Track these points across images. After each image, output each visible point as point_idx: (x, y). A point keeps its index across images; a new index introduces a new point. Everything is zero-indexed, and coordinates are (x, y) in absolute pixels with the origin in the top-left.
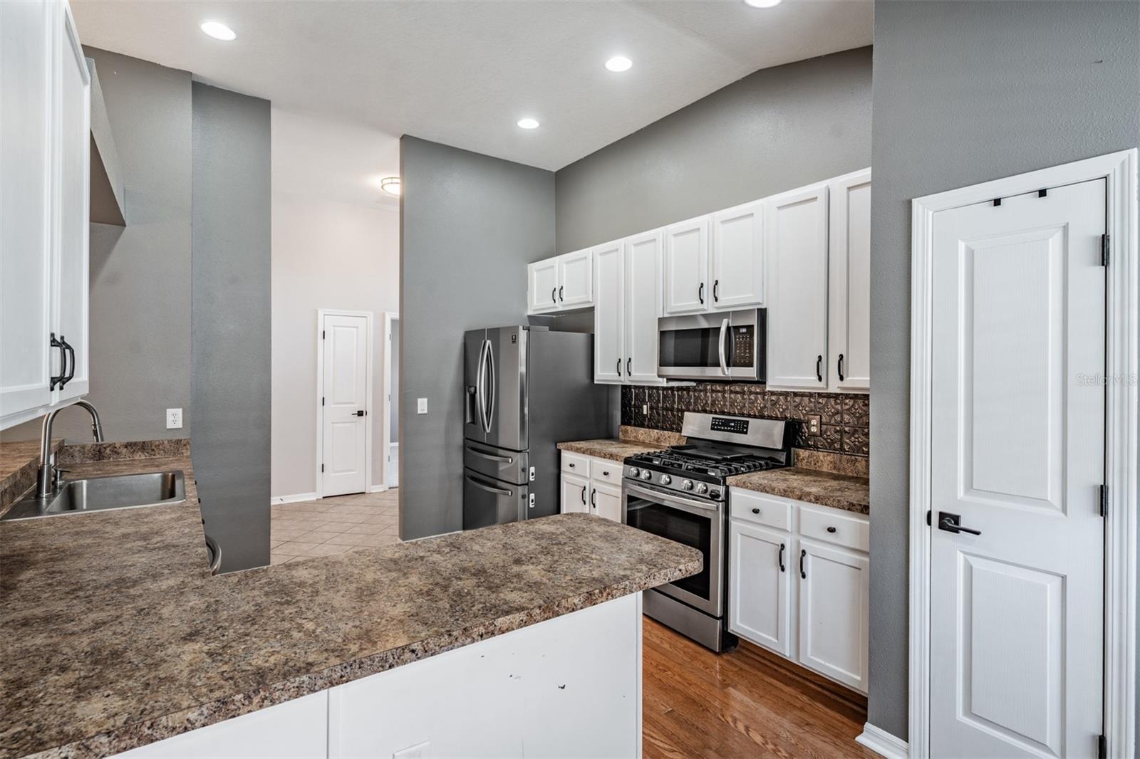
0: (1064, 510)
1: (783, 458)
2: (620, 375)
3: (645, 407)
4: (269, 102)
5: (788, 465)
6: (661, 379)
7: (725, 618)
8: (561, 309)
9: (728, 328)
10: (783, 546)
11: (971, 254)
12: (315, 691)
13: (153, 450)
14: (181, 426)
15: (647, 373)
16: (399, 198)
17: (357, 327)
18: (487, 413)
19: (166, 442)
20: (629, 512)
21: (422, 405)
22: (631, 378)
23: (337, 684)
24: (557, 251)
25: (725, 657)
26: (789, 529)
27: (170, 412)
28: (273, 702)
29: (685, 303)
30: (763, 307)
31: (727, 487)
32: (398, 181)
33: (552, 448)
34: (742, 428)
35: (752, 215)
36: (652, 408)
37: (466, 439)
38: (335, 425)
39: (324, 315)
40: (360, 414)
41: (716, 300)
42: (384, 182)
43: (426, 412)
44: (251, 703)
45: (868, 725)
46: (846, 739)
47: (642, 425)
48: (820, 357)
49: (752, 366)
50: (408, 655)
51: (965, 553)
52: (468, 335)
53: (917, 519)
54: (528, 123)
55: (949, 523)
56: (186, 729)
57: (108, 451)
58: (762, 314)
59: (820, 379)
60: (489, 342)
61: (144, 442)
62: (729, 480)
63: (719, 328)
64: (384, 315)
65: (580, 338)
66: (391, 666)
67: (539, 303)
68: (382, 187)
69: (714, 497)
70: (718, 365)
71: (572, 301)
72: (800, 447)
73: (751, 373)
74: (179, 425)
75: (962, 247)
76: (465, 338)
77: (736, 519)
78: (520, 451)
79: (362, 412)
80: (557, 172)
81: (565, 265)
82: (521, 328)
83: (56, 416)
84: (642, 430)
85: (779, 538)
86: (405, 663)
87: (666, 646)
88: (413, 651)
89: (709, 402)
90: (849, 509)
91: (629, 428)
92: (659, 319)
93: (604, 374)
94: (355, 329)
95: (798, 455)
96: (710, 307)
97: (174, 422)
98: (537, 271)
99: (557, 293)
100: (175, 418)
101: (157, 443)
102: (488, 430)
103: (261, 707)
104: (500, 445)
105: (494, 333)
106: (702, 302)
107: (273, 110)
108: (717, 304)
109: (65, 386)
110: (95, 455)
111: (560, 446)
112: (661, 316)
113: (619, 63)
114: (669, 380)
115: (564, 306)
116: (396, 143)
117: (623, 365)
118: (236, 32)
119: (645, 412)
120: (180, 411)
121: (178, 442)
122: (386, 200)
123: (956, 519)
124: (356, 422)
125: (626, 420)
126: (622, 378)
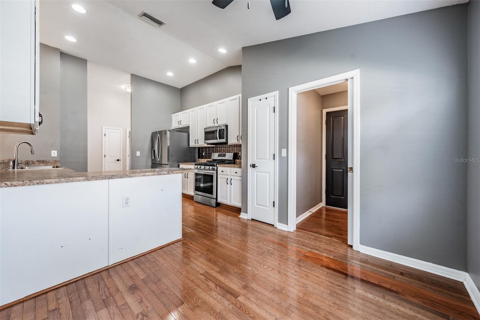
0: (270, 160)
1: (233, 162)
2: (196, 144)
3: (204, 153)
4: (86, 60)
5: (234, 163)
6: (205, 144)
7: (217, 199)
8: (181, 127)
9: (219, 130)
10: (228, 179)
11: (257, 110)
12: (106, 179)
13: (47, 163)
14: (56, 156)
15: (202, 143)
16: (130, 93)
17: (117, 133)
18: (158, 156)
19: (51, 161)
20: (196, 179)
21: (138, 154)
22: (199, 144)
23: (111, 179)
24: (181, 110)
25: (217, 208)
26: (229, 174)
27: (53, 152)
28: (97, 179)
29: (210, 124)
30: (227, 124)
31: (217, 167)
32: (130, 87)
33: (177, 164)
34: (224, 156)
35: (224, 102)
36: (205, 153)
37: (152, 163)
38: (109, 164)
39: (105, 128)
40: (118, 160)
41: (217, 123)
42: (126, 87)
43: (139, 155)
44: (92, 179)
45: (241, 213)
46: (237, 217)
47: (203, 158)
48: (238, 136)
49: (224, 138)
50: (126, 176)
51: (256, 172)
52: (153, 133)
53: (249, 166)
54: (170, 74)
55: (254, 166)
56: (79, 181)
57: (31, 162)
58: (227, 126)
59: (238, 141)
60: (158, 135)
61: (44, 160)
62: (217, 165)
63: (217, 130)
64: (126, 130)
65: (186, 134)
66: (122, 178)
67: (175, 125)
68: (125, 89)
69: (214, 170)
70: (217, 139)
71: (184, 124)
72: (237, 159)
73: (224, 140)
74: (56, 155)
75: (256, 108)
76: (152, 134)
77: (219, 174)
78: (167, 165)
79: (119, 160)
80: (181, 88)
81: (182, 115)
82: (167, 131)
83: (20, 145)
84: (203, 159)
85: (226, 177)
86: (125, 178)
87: (203, 207)
88: (127, 176)
89: (218, 150)
90: (239, 168)
91: (200, 159)
92: (205, 128)
93: (192, 144)
94: (116, 134)
95: (237, 161)
96: (216, 125)
97: (54, 155)
98: (175, 116)
99: (180, 122)
100: (54, 154)
101: (48, 161)
102: (158, 160)
103: (95, 180)
104: (163, 164)
105: (160, 132)
106: (214, 124)
107: (88, 63)
108: (218, 124)
109: (40, 125)
110: (26, 164)
111: (179, 163)
112: (205, 127)
113: (192, 61)
114: (208, 144)
115: (182, 126)
116: (130, 76)
117: (197, 141)
118: (77, 40)
119: (204, 155)
120: (56, 152)
121: (56, 161)
122: (126, 93)
123: (254, 165)
124: (116, 163)
125: (199, 158)
126: (196, 145)
